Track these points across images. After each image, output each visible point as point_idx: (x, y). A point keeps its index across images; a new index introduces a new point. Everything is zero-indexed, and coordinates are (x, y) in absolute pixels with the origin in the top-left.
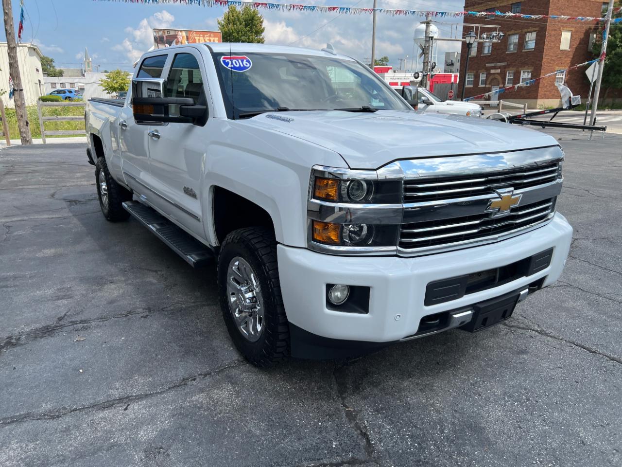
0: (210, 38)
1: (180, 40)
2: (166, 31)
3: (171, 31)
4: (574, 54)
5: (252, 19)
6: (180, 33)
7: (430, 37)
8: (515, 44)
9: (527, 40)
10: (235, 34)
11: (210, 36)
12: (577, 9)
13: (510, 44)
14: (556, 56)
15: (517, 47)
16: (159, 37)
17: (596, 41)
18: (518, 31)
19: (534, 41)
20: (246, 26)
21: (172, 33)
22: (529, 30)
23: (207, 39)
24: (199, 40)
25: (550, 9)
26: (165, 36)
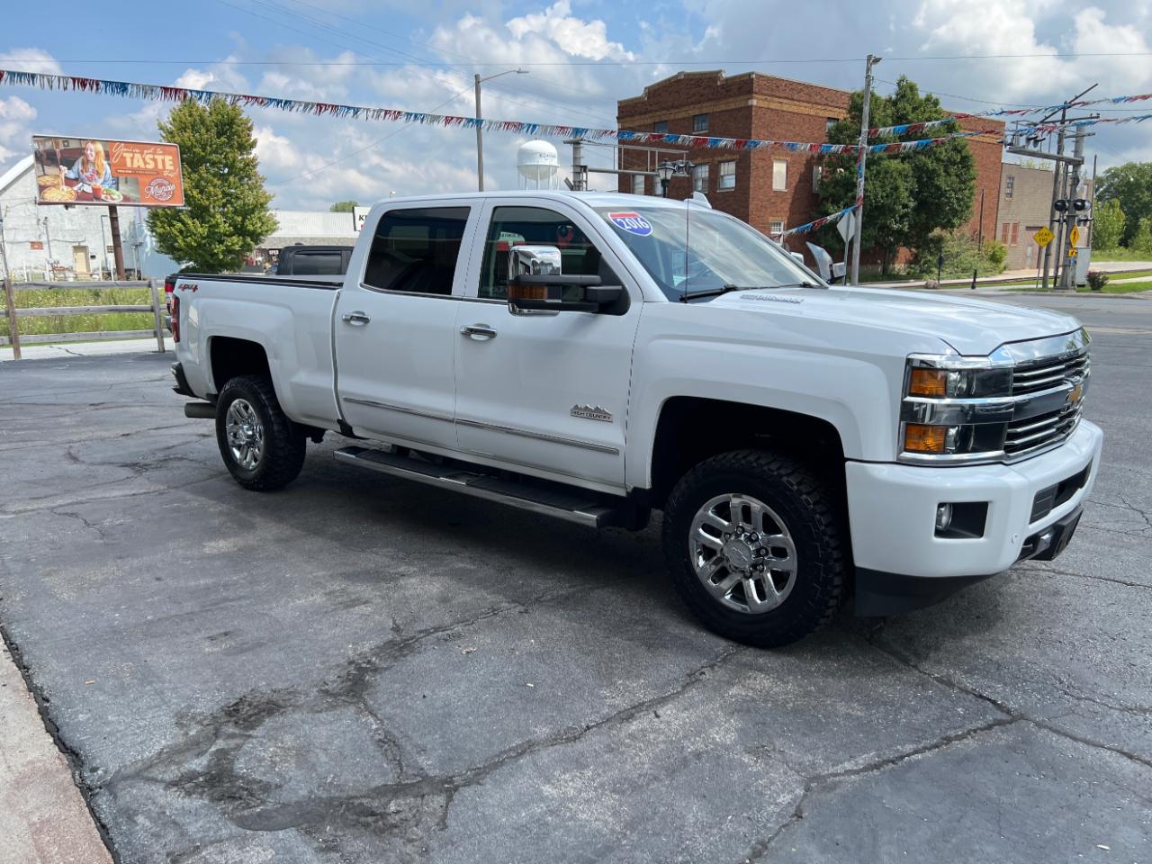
0: (156, 157)
1: (91, 159)
2: (61, 142)
3: (71, 141)
4: (793, 197)
5: (231, 123)
6: (90, 146)
7: (582, 167)
8: (703, 180)
9: (722, 174)
10: (198, 150)
11: (155, 153)
12: (791, 127)
13: (696, 180)
14: (768, 201)
15: (707, 185)
16: (45, 151)
17: (822, 177)
18: (706, 160)
19: (734, 176)
20: (219, 135)
21: (73, 145)
22: (724, 158)
23: (148, 158)
24: (132, 159)
25: (753, 126)
26: (58, 150)
